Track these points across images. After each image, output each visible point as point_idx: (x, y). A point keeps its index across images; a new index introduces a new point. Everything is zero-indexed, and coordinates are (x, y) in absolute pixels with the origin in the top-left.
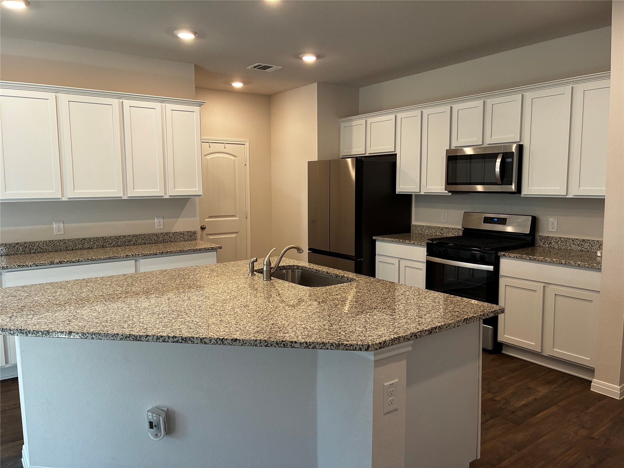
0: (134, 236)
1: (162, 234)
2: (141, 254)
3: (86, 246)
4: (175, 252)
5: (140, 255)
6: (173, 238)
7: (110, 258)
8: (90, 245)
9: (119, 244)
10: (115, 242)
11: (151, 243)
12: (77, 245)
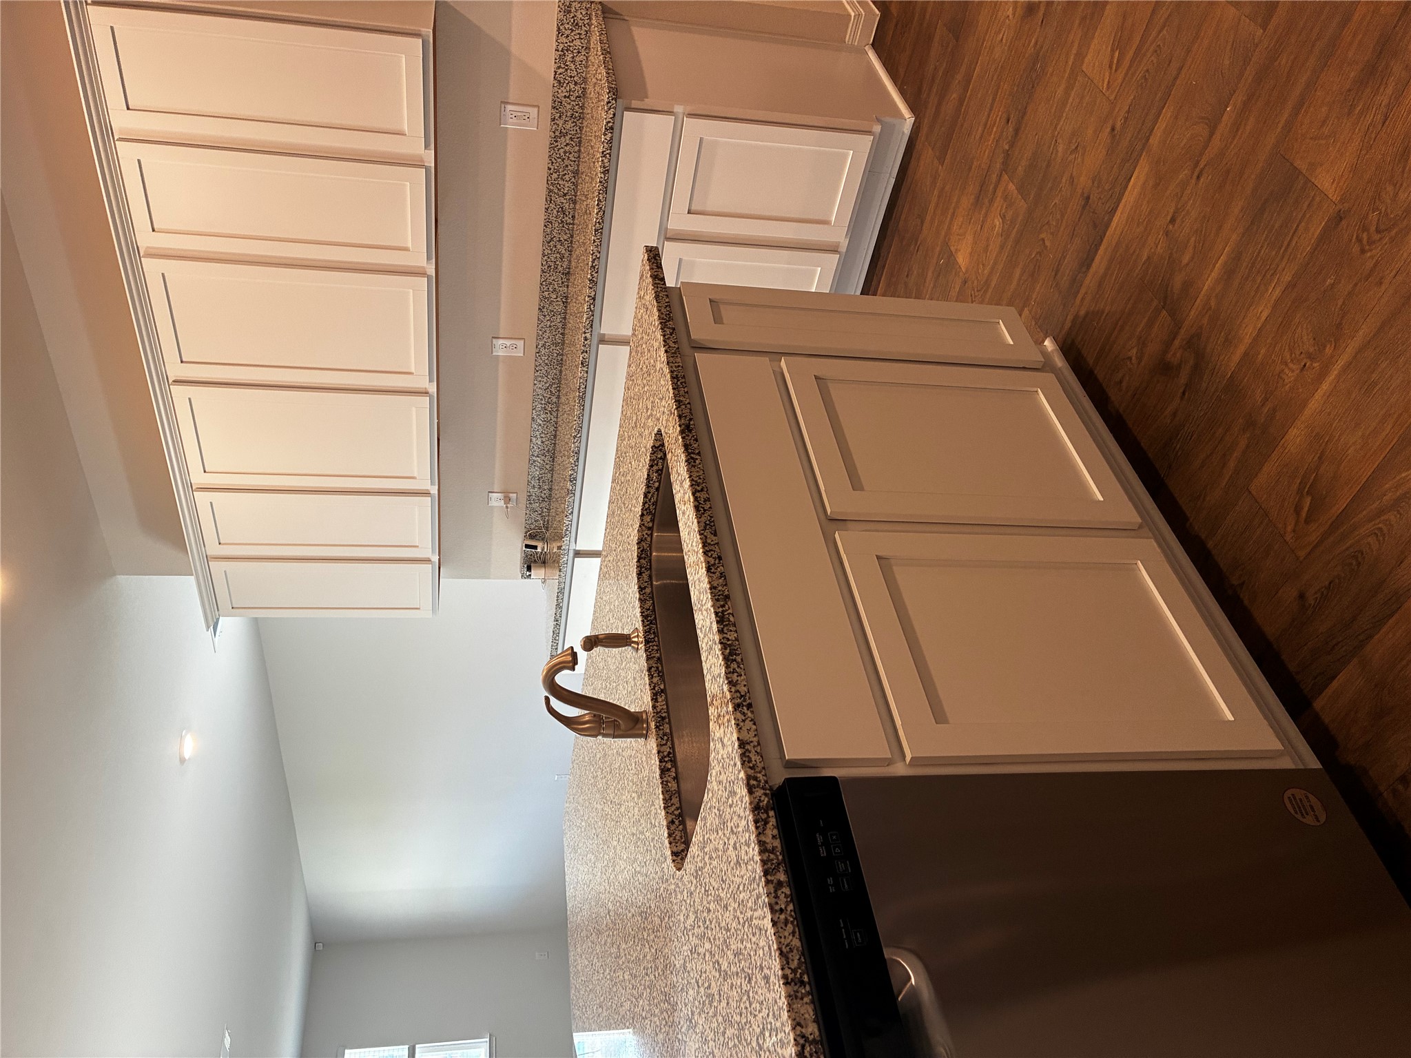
0: (549, 200)
1: (553, 120)
2: (585, 333)
3: (559, 307)
5: (588, 335)
6: (572, 86)
11: (576, 155)
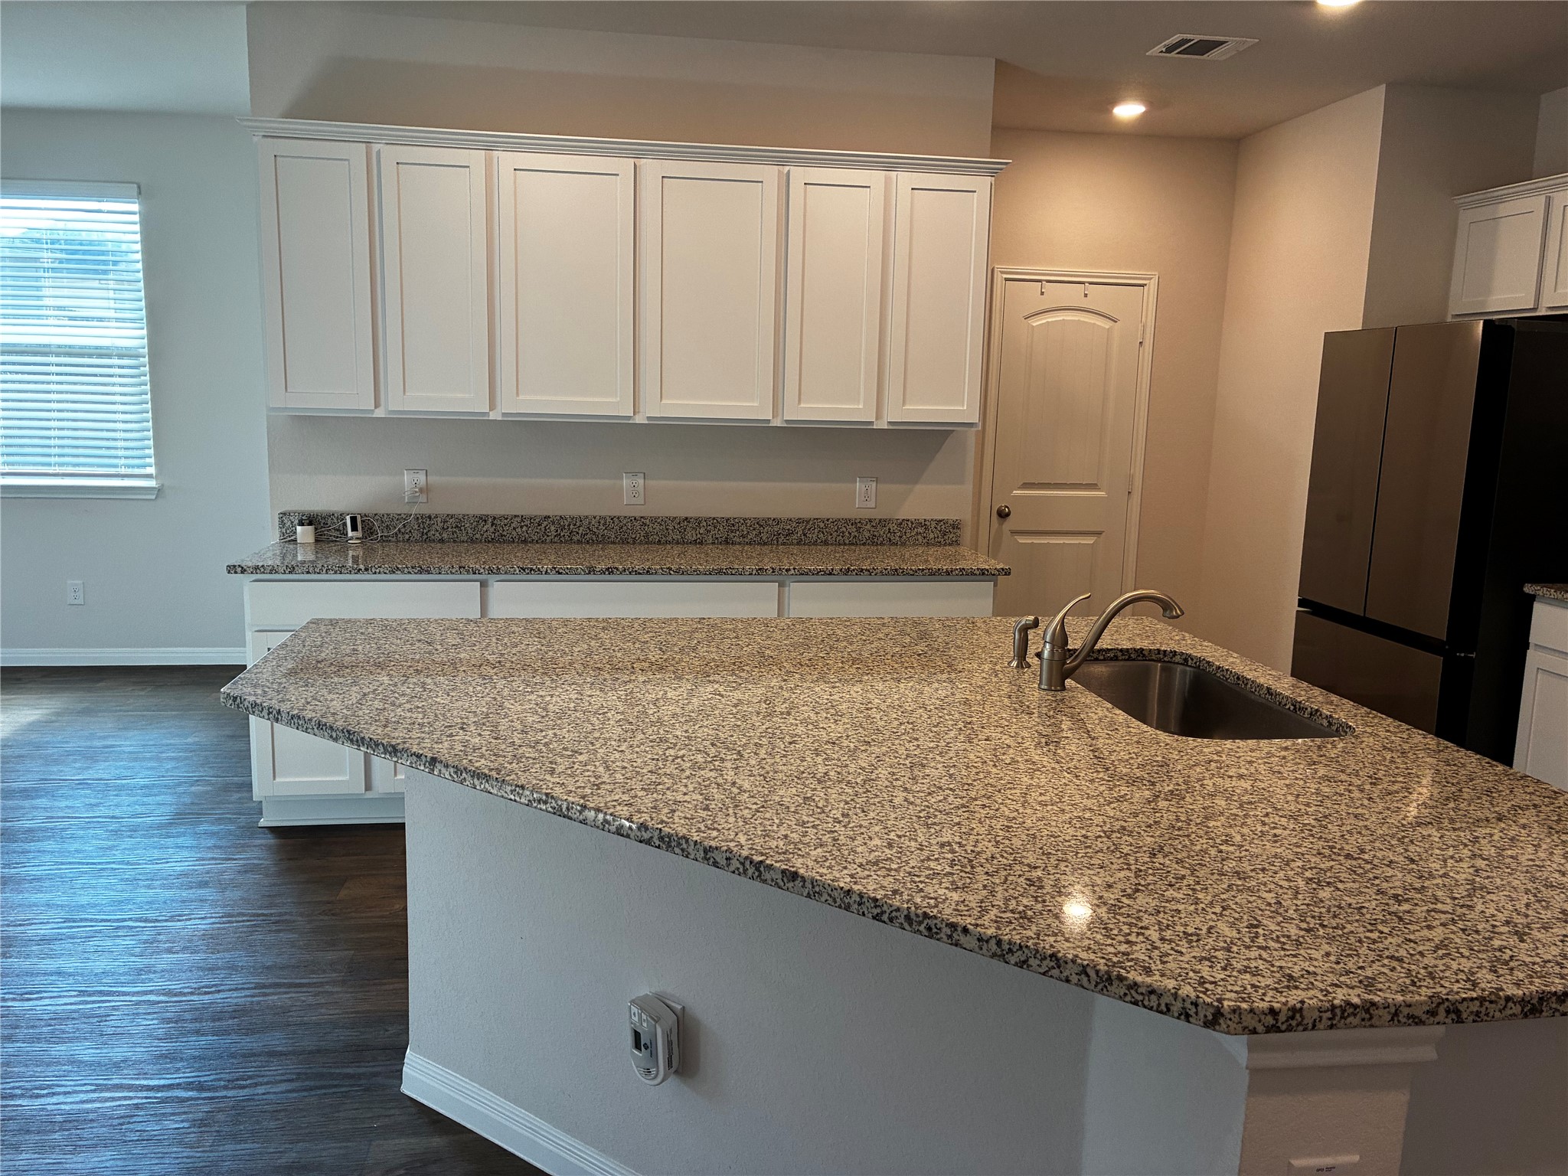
0: (799, 521)
1: (870, 521)
2: (794, 569)
3: (690, 535)
4: (881, 572)
5: (792, 572)
6: (898, 534)
7: (720, 572)
8: (699, 536)
9: (764, 538)
10: (754, 533)
11: (841, 542)
12: (671, 532)
